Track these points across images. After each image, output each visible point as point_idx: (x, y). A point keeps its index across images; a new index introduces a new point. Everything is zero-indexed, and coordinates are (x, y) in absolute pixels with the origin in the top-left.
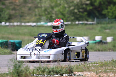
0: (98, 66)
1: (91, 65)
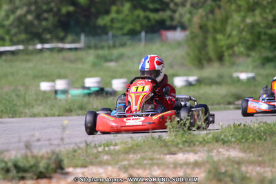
0: (119, 151)
1: (100, 149)
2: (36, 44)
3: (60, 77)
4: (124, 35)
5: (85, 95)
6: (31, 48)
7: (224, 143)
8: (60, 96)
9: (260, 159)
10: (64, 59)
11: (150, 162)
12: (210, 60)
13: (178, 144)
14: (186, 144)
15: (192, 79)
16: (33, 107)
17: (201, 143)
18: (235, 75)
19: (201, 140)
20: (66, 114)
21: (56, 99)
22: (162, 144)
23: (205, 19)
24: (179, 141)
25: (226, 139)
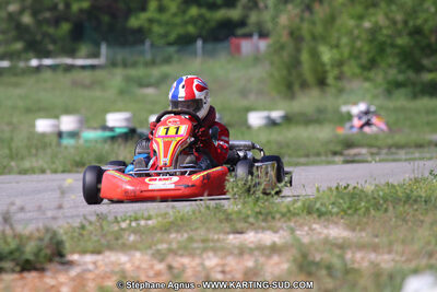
0: (154, 227)
1: (124, 225)
2: (30, 59)
3: (68, 111)
4: (170, 44)
5: (105, 140)
6: (22, 64)
7: (319, 216)
8: (66, 142)
9: (377, 240)
10: (75, 84)
11: (201, 245)
12: (304, 85)
13: (248, 216)
14: (261, 217)
15: (276, 114)
16: (22, 159)
17: (283, 215)
18: (344, 109)
19: (284, 210)
20: (75, 169)
21: (59, 145)
22: (223, 217)
23: (297, 20)
24: (249, 212)
25: (323, 209)
